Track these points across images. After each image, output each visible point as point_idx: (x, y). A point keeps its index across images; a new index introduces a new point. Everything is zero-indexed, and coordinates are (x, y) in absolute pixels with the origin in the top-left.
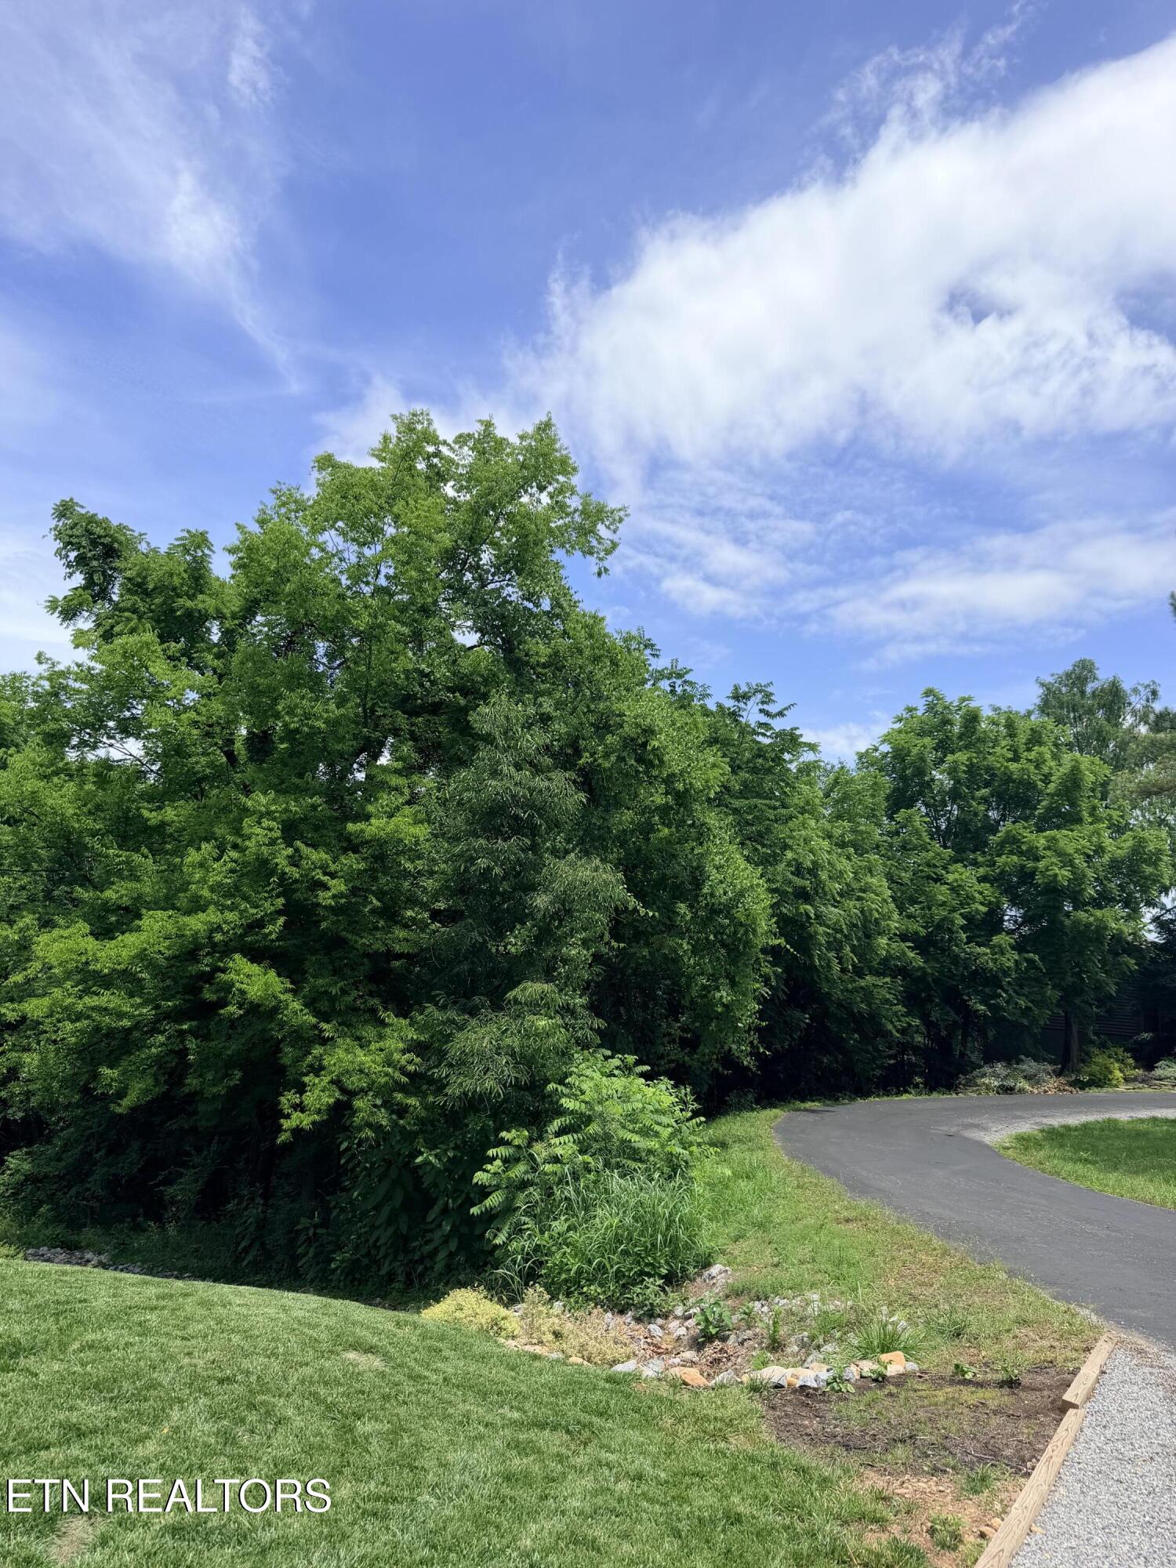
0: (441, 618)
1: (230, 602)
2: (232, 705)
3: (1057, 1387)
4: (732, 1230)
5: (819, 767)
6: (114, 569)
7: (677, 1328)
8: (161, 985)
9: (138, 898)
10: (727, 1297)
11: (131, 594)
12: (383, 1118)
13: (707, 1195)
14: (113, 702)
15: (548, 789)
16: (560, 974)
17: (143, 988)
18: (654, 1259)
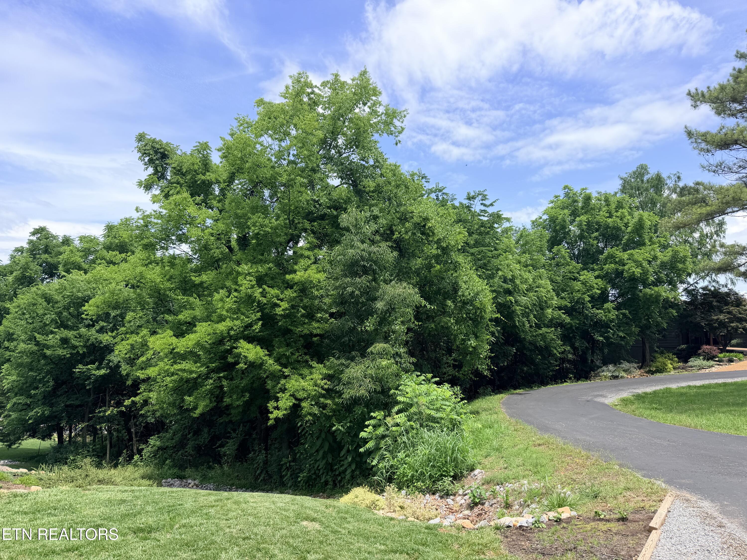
0: (321, 173)
1: (222, 174)
2: (227, 224)
3: (646, 520)
4: (484, 452)
5: (512, 229)
6: (167, 164)
7: (461, 500)
8: (209, 357)
9: (194, 318)
10: (483, 484)
11: (176, 175)
12: (316, 410)
13: (471, 437)
14: (173, 227)
15: (378, 251)
16: (392, 338)
17: (200, 359)
18: (447, 468)
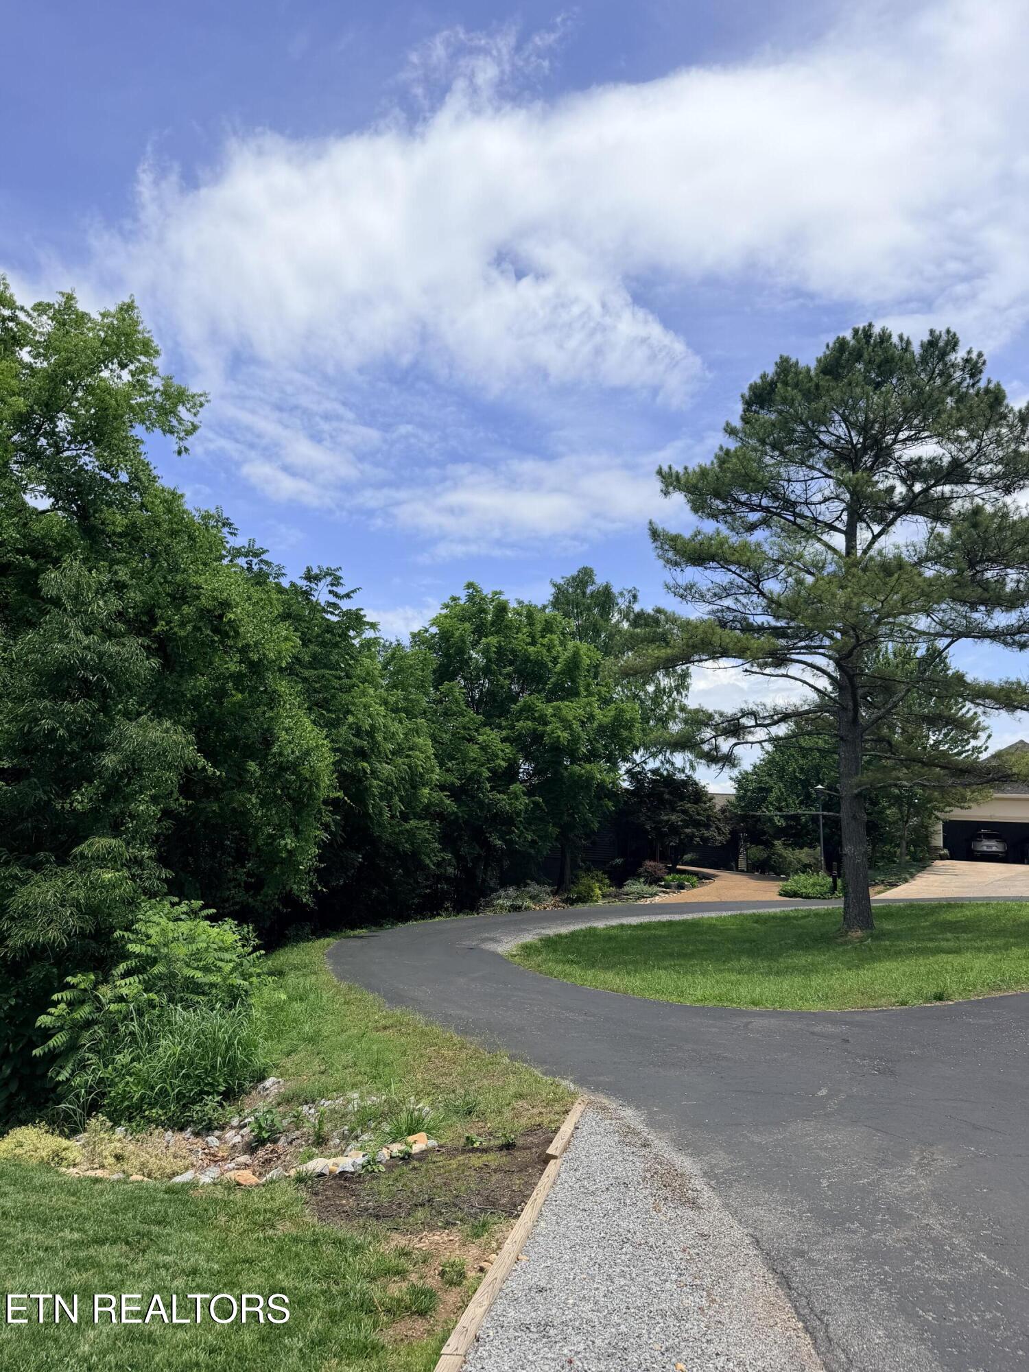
0: (12, 480)
3: (543, 1144)
4: (285, 1047)
5: (379, 643)
7: (234, 1138)
10: (279, 1104)
13: (264, 1018)
15: (119, 654)
16: (128, 828)
18: (213, 1079)
